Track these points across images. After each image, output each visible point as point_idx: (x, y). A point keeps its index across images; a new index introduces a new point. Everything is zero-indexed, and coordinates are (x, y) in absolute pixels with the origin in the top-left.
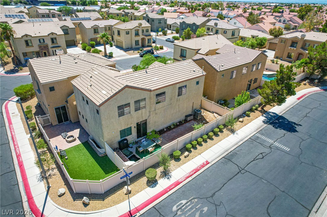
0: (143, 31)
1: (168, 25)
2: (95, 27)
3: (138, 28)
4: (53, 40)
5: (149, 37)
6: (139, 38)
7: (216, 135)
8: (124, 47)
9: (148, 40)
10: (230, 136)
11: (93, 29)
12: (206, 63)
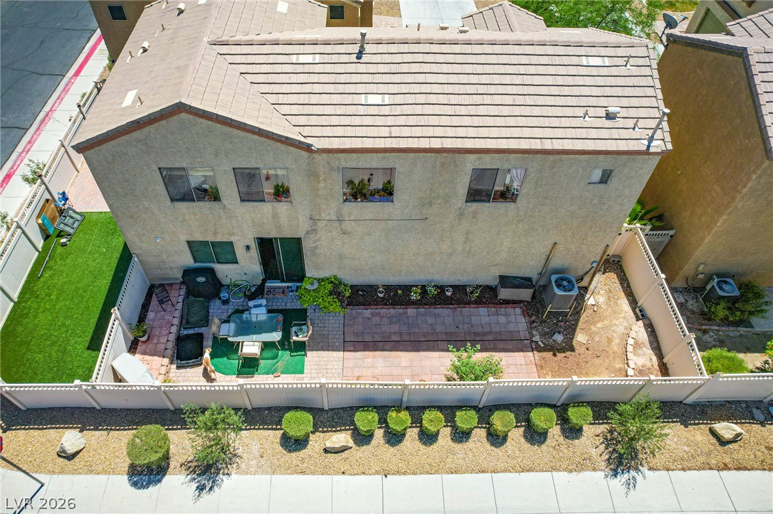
7: (535, 434)
10: (588, 475)
12: (743, 84)
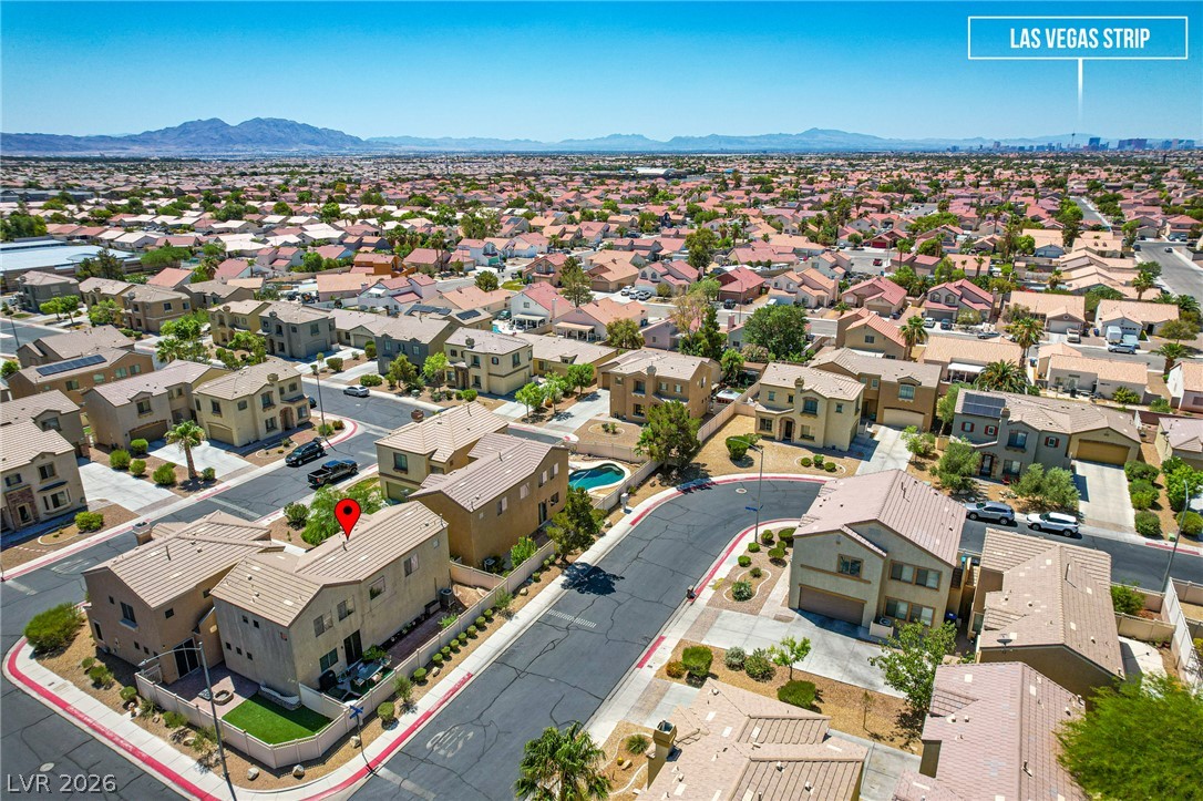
0: (282, 391)
1: (339, 332)
2: (138, 398)
3: (270, 389)
4: (45, 472)
5: (300, 404)
6: (275, 413)
7: (481, 628)
8: (237, 442)
9: (300, 410)
11: (134, 404)
